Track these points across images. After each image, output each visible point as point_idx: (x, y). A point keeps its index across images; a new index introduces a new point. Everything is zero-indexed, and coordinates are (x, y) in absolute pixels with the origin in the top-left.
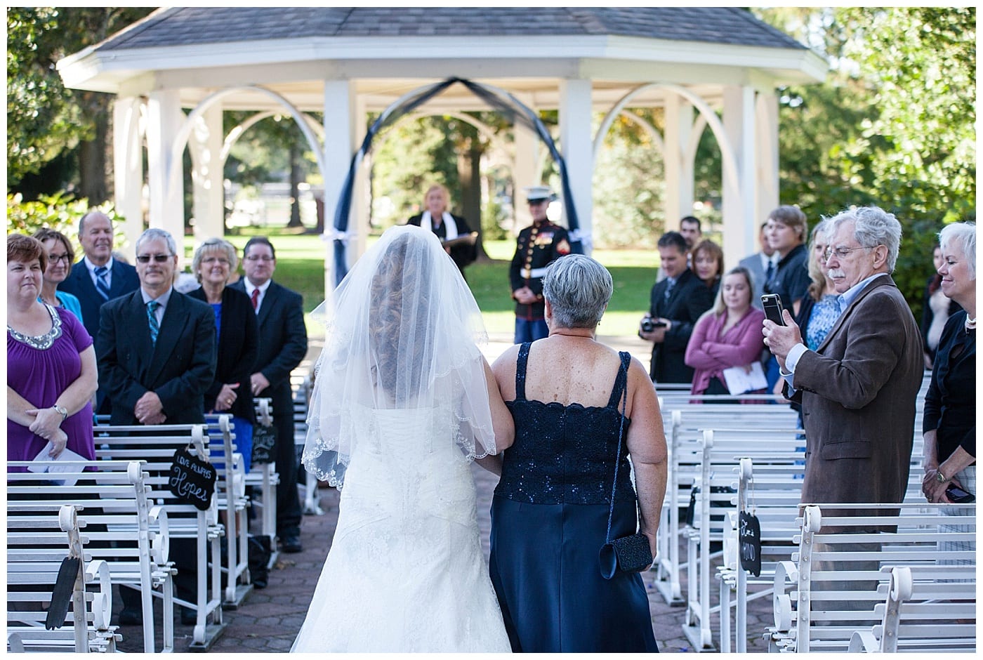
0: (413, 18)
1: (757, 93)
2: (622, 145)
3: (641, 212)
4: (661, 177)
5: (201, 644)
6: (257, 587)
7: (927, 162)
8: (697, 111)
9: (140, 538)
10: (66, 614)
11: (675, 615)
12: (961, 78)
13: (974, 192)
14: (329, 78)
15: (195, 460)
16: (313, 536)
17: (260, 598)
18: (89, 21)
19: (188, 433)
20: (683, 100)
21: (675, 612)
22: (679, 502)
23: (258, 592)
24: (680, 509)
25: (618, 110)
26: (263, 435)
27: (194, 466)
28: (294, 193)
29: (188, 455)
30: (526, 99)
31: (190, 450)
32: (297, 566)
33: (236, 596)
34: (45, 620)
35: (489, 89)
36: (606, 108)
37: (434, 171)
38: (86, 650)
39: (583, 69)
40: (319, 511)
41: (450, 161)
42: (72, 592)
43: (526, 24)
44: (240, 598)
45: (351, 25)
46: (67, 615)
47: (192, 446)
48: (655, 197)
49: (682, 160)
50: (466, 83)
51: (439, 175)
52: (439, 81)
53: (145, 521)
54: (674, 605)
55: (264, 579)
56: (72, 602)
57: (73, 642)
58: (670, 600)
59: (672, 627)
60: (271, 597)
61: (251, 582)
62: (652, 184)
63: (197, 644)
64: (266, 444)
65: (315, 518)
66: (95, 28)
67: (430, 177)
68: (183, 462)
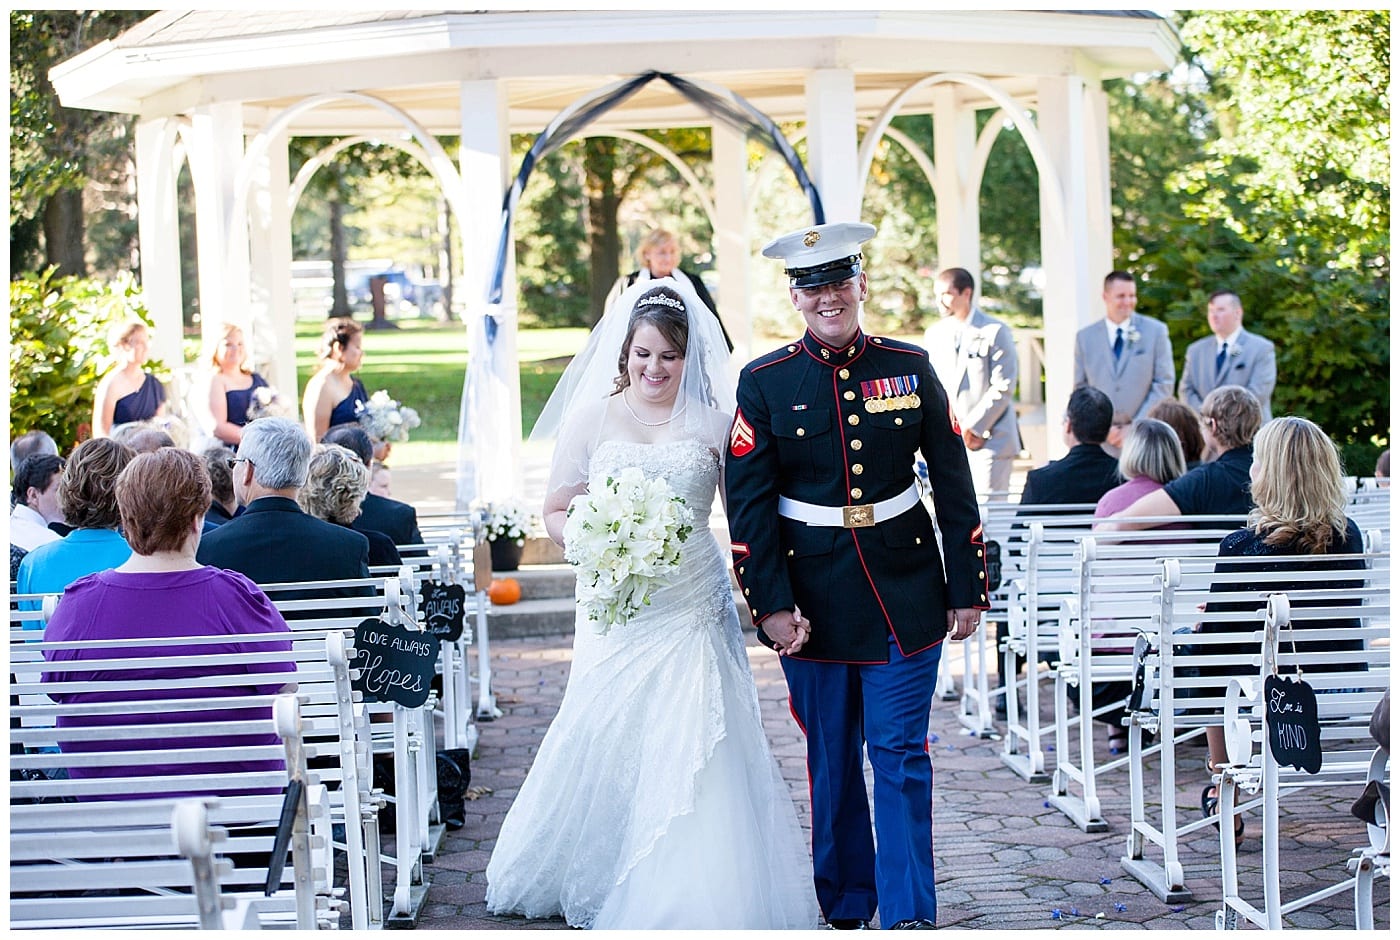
1: (1084, 85)
4: (932, 216)
5: (406, 915)
6: (450, 828)
7: (1309, 187)
9: (343, 752)
10: (281, 870)
11: (1098, 844)
12: (1365, 59)
13: (1387, 226)
14: (468, 77)
15: (399, 632)
16: (503, 750)
17: (461, 843)
18: (54, 22)
20: (962, 102)
21: (1097, 841)
22: (1093, 675)
23: (454, 834)
24: (1095, 685)
26: (443, 598)
27: (397, 642)
28: (338, 273)
29: (383, 628)
32: (495, 795)
33: (430, 841)
34: (264, 881)
35: (704, 87)
37: (541, 233)
38: (313, 926)
39: (841, 54)
40: (497, 712)
41: (564, 218)
42: (291, 836)
44: (435, 846)
46: (284, 873)
49: (962, 191)
50: (670, 78)
51: (548, 239)
53: (350, 725)
54: (1091, 830)
55: (460, 815)
56: (290, 853)
57: (293, 916)
58: (1085, 823)
59: (1103, 862)
60: (478, 842)
61: (442, 822)
63: (400, 915)
64: (446, 611)
65: (495, 723)
66: (66, 31)
67: (538, 243)
68: (375, 638)
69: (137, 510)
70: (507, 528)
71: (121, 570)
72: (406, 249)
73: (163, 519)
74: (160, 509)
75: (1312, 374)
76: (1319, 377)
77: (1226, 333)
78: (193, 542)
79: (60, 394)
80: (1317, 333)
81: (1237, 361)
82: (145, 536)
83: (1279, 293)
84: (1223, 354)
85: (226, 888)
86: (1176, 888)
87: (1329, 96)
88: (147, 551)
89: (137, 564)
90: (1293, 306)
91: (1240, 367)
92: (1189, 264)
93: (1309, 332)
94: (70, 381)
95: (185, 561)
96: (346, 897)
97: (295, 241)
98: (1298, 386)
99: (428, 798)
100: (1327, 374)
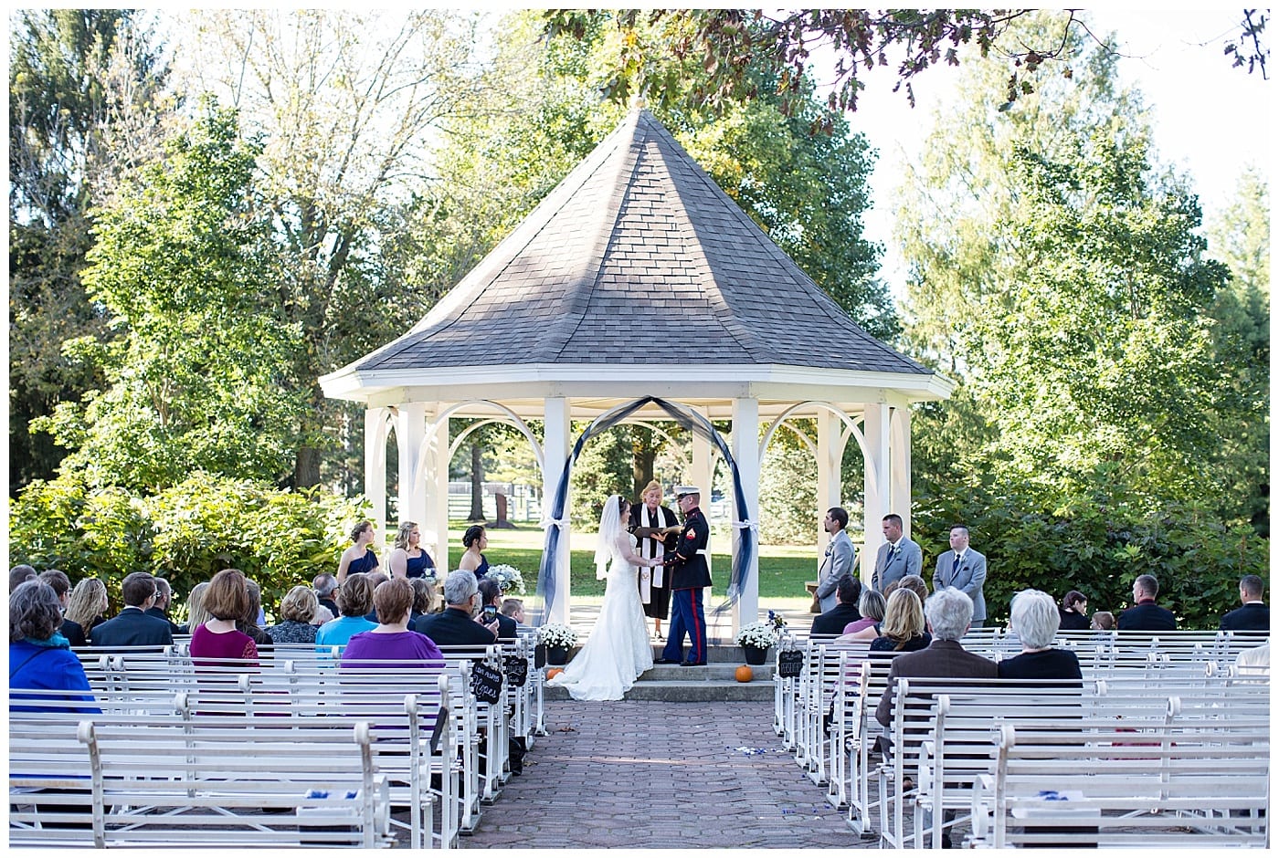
0: (617, 349)
1: (892, 409)
2: (780, 449)
3: (797, 510)
4: (813, 477)
6: (514, 774)
8: (843, 424)
14: (549, 396)
15: (489, 669)
16: (546, 748)
17: (519, 780)
19: (484, 651)
20: (831, 414)
25: (781, 422)
26: (516, 665)
27: (487, 673)
28: (476, 490)
29: (483, 667)
30: (702, 411)
31: (485, 664)
32: (539, 765)
35: (675, 405)
36: (770, 420)
37: (607, 471)
39: (752, 390)
40: (546, 733)
41: (622, 462)
43: (706, 355)
45: (567, 355)
47: (486, 660)
48: (810, 495)
49: (832, 465)
50: (659, 402)
51: (611, 475)
52: (637, 399)
53: (468, 701)
62: (807, 485)
64: (517, 671)
65: (544, 737)
67: (604, 476)
68: (480, 671)
69: (382, 606)
70: (560, 641)
71: (373, 631)
72: (522, 475)
73: (392, 610)
74: (392, 606)
75: (1018, 574)
76: (1022, 576)
77: (959, 549)
78: (406, 620)
79: (317, 558)
80: (1022, 551)
81: (965, 566)
82: (385, 617)
83: (1003, 528)
84: (958, 560)
85: (421, 727)
86: (842, 804)
87: (1045, 416)
88: (386, 623)
89: (381, 629)
90: (1010, 535)
91: (966, 569)
92: (956, 510)
93: (1017, 550)
94: (322, 551)
95: (402, 628)
96: (462, 764)
97: (451, 470)
98: (1011, 581)
99: (503, 756)
100: (1027, 574)
